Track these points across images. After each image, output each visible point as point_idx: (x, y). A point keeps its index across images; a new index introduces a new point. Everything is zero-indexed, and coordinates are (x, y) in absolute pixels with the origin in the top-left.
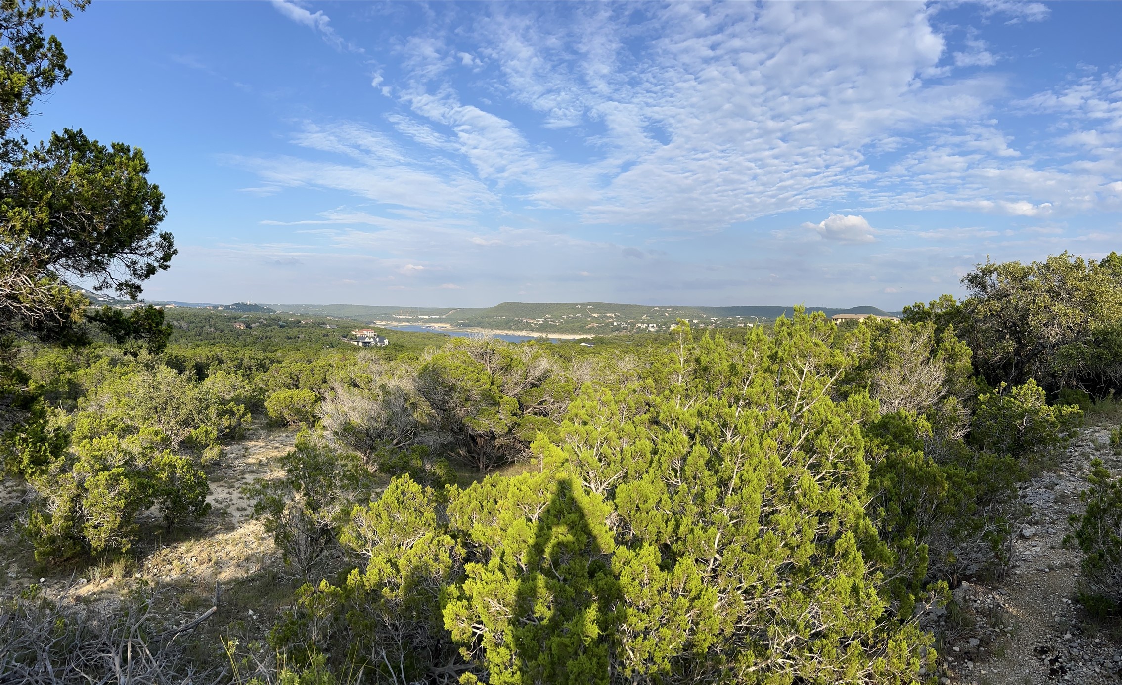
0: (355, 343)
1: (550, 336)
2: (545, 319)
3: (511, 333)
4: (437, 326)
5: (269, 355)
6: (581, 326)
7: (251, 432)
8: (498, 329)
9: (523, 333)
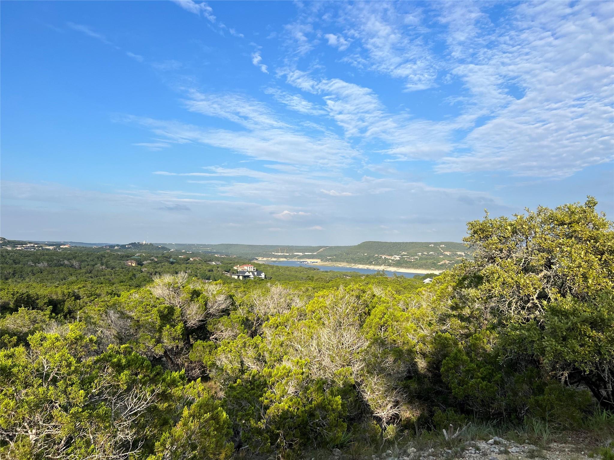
0: (236, 277)
2: (402, 256)
3: (371, 267)
4: (309, 261)
6: (434, 263)
8: (361, 264)
9: (381, 268)
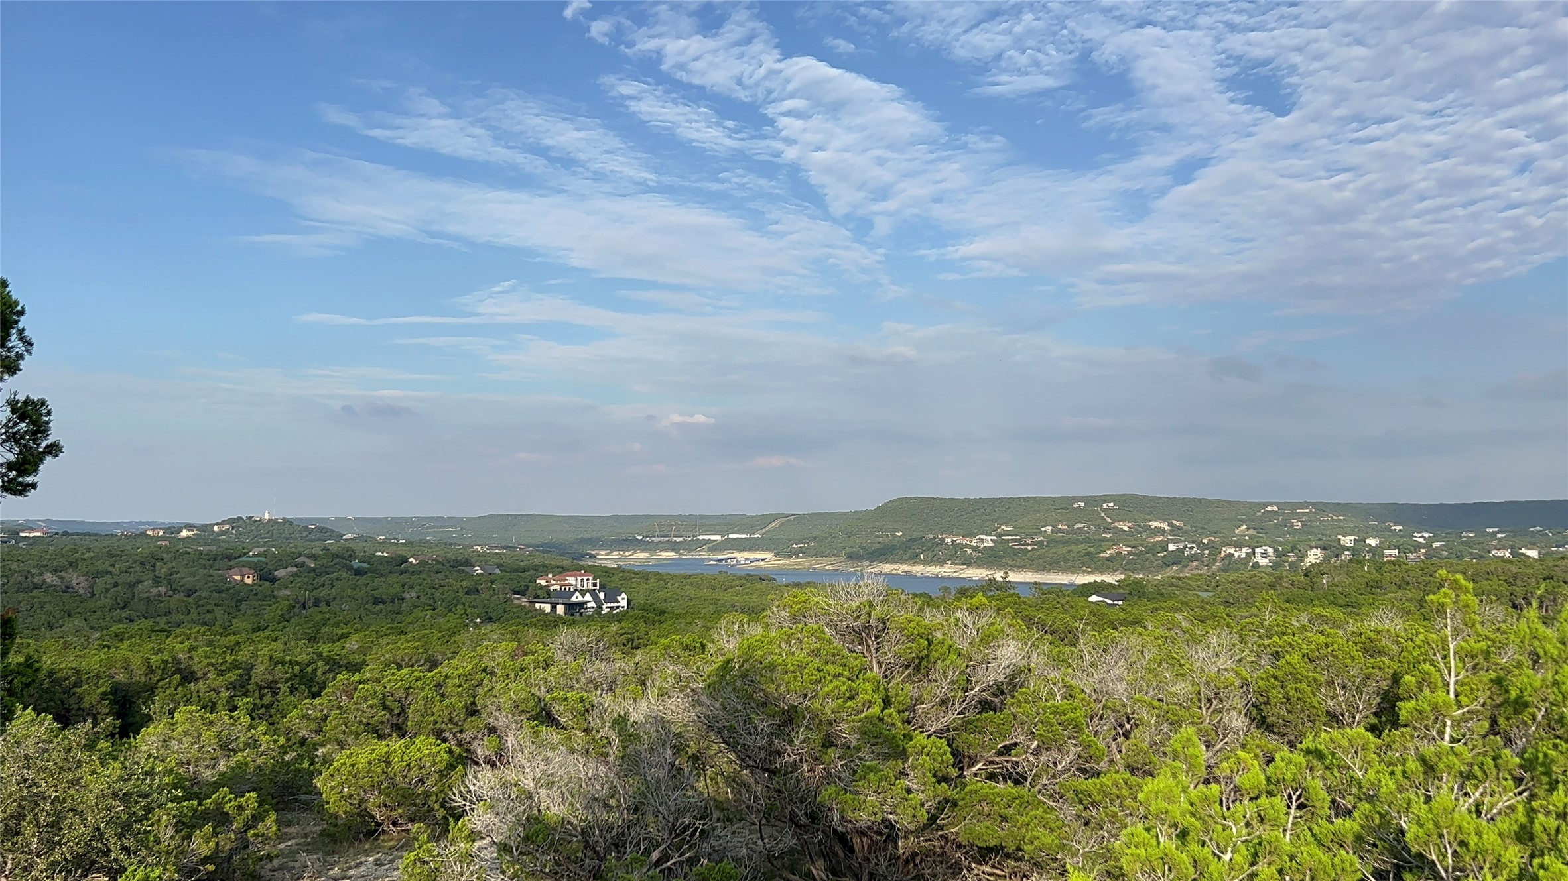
0: (547, 608)
1: (1015, 577)
2: (999, 535)
4: (741, 556)
5: (325, 648)
6: (1089, 554)
7: (276, 862)
8: (887, 561)
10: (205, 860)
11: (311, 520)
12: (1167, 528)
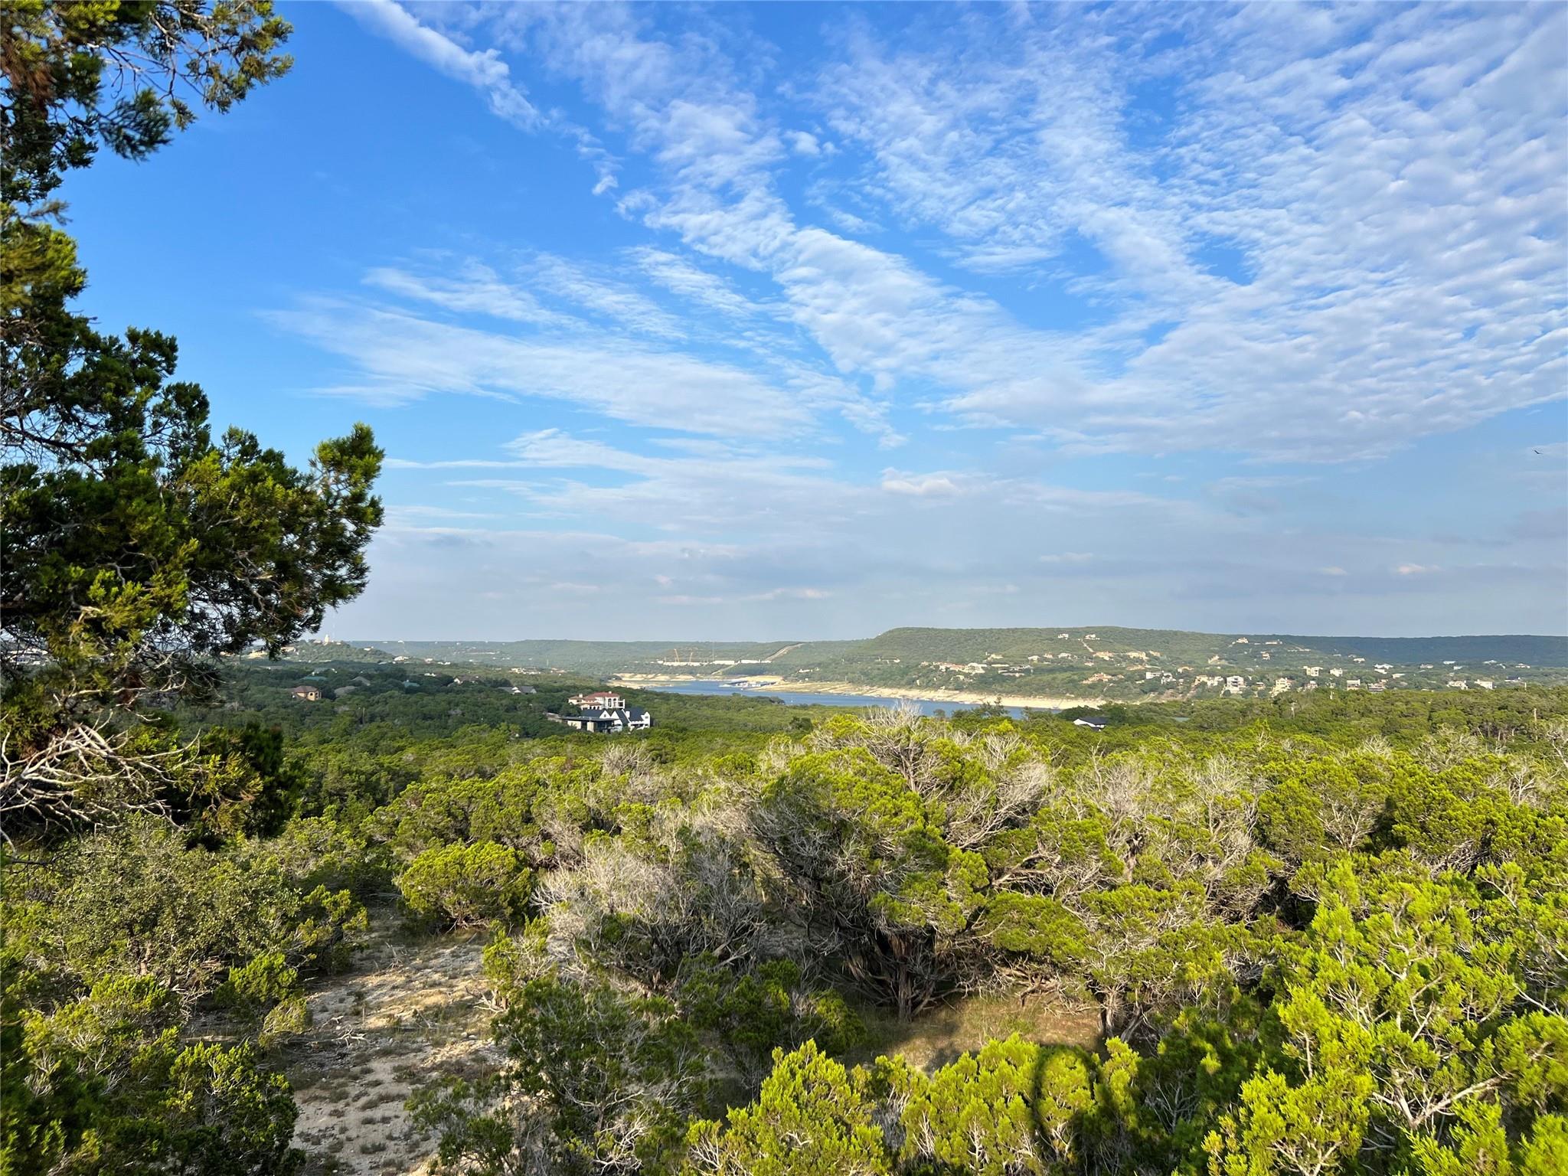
0: (578, 725)
1: (1008, 702)
2: (989, 663)
4: (753, 680)
5: (386, 760)
6: (1072, 681)
7: (366, 952)
8: (886, 686)
9: (939, 695)
10: (308, 950)
11: (367, 643)
12: (1145, 658)
